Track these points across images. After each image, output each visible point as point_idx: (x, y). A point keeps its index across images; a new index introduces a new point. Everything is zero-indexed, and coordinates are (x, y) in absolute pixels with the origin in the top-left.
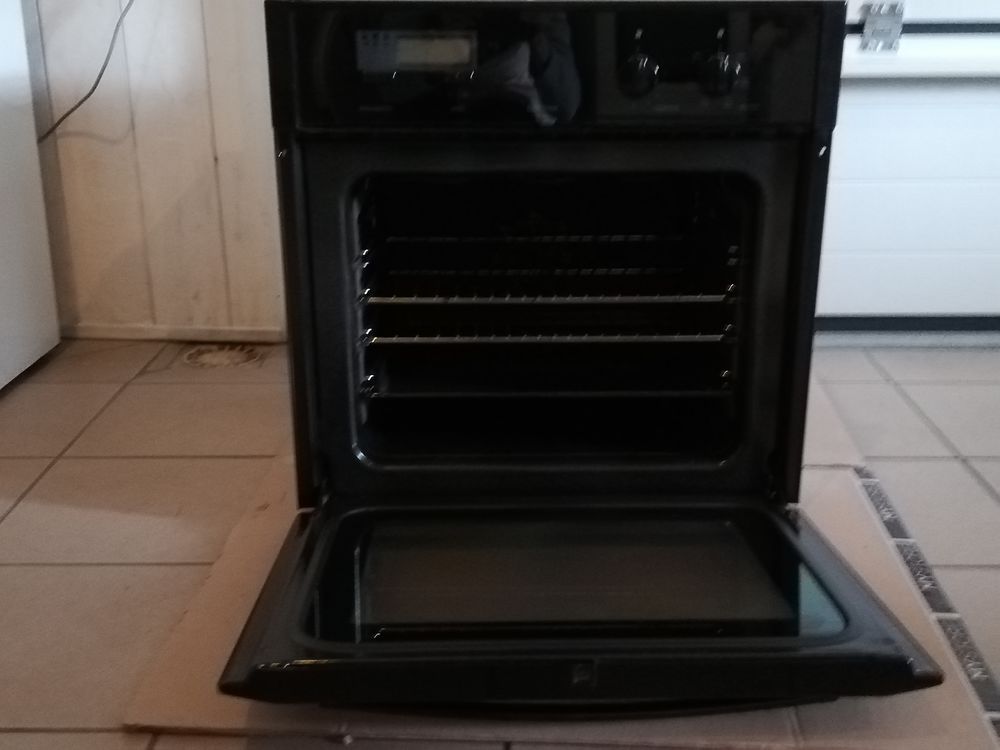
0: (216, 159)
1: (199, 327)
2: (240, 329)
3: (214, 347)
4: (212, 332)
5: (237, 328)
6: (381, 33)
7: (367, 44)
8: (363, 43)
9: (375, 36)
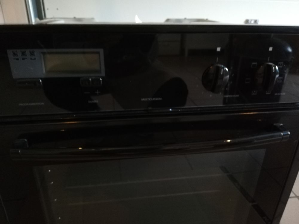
6: (28, 51)
7: (18, 59)
8: (14, 59)
9: (23, 54)
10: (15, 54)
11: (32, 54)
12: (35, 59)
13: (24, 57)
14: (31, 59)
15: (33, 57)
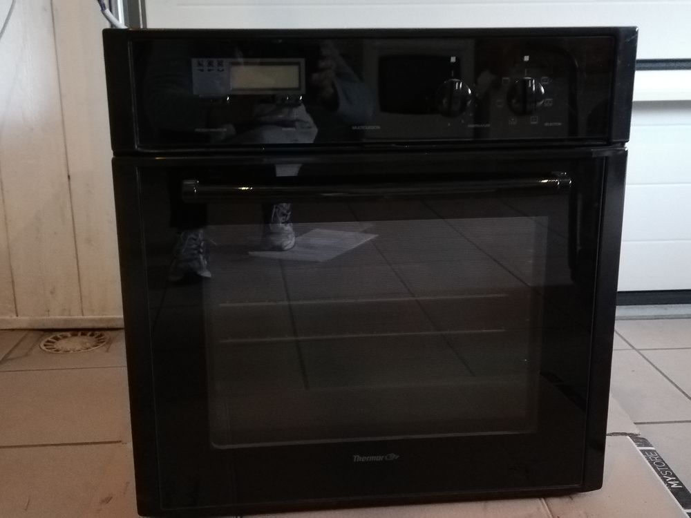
0: (69, 177)
1: (55, 317)
2: (89, 317)
3: (69, 334)
4: (66, 321)
5: (87, 317)
6: (215, 61)
7: (202, 70)
8: (198, 70)
9: (210, 64)
10: (200, 64)
11: (220, 64)
12: (223, 70)
13: (211, 68)
14: (218, 70)
15: (221, 69)
